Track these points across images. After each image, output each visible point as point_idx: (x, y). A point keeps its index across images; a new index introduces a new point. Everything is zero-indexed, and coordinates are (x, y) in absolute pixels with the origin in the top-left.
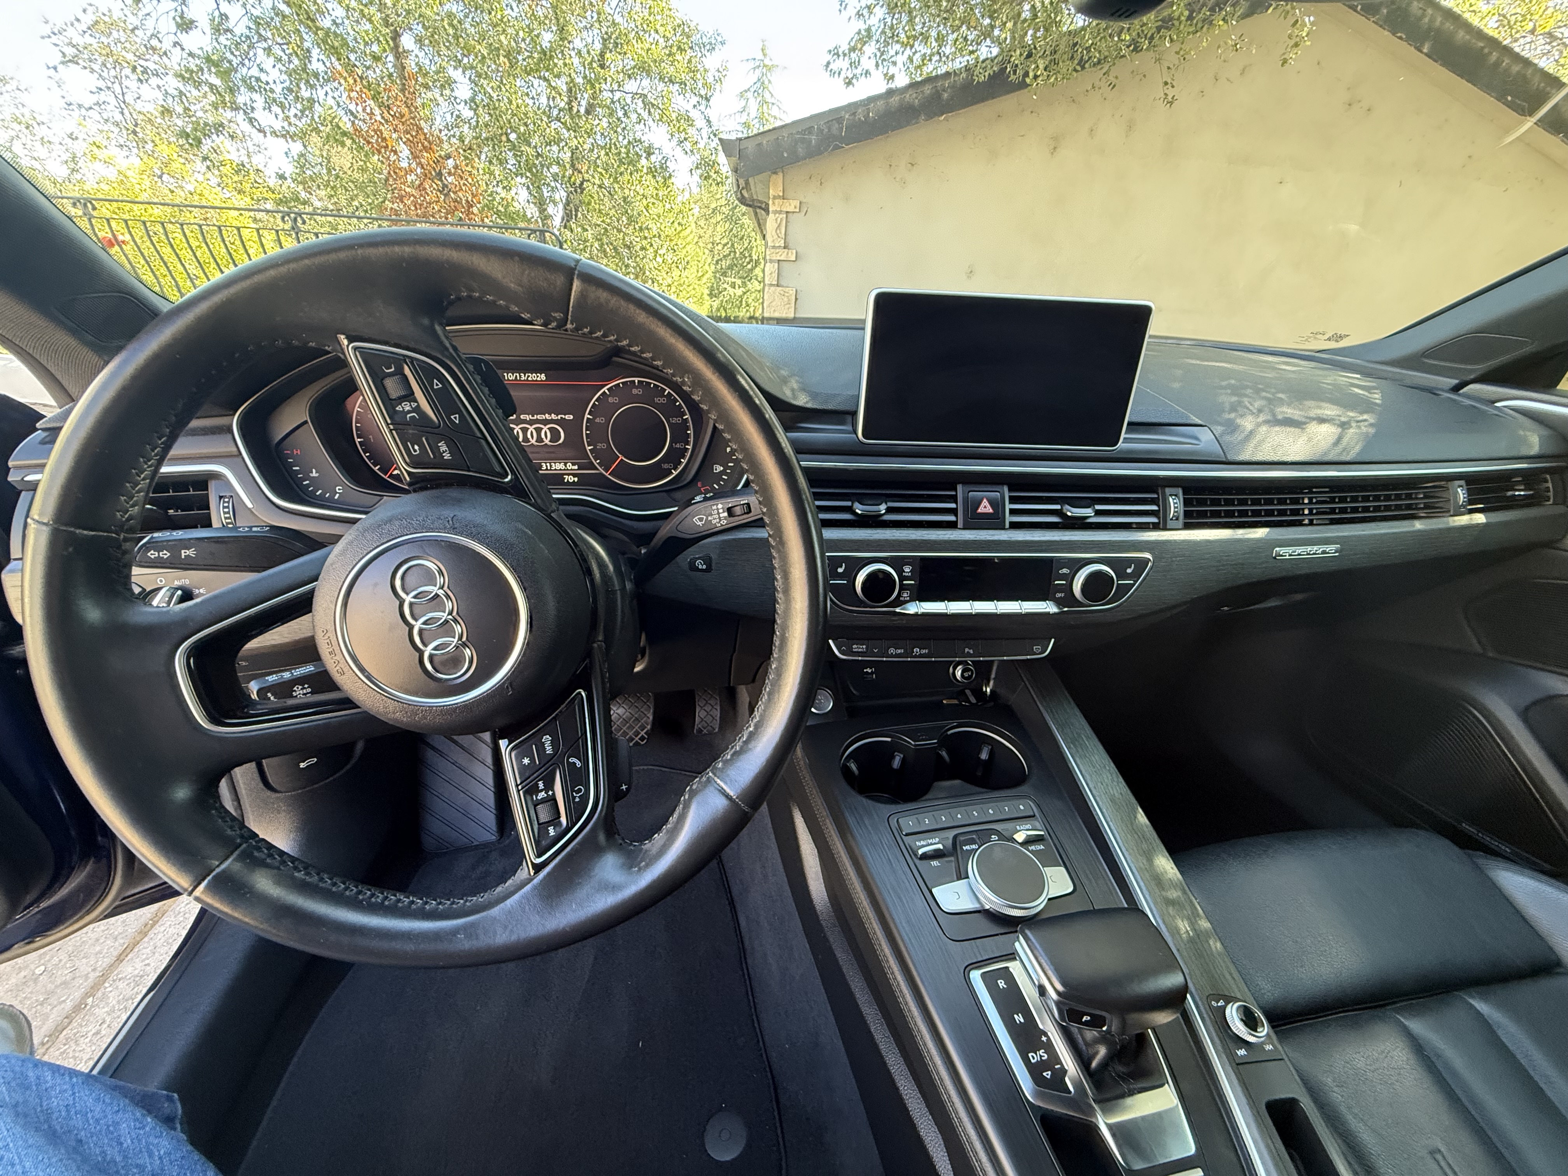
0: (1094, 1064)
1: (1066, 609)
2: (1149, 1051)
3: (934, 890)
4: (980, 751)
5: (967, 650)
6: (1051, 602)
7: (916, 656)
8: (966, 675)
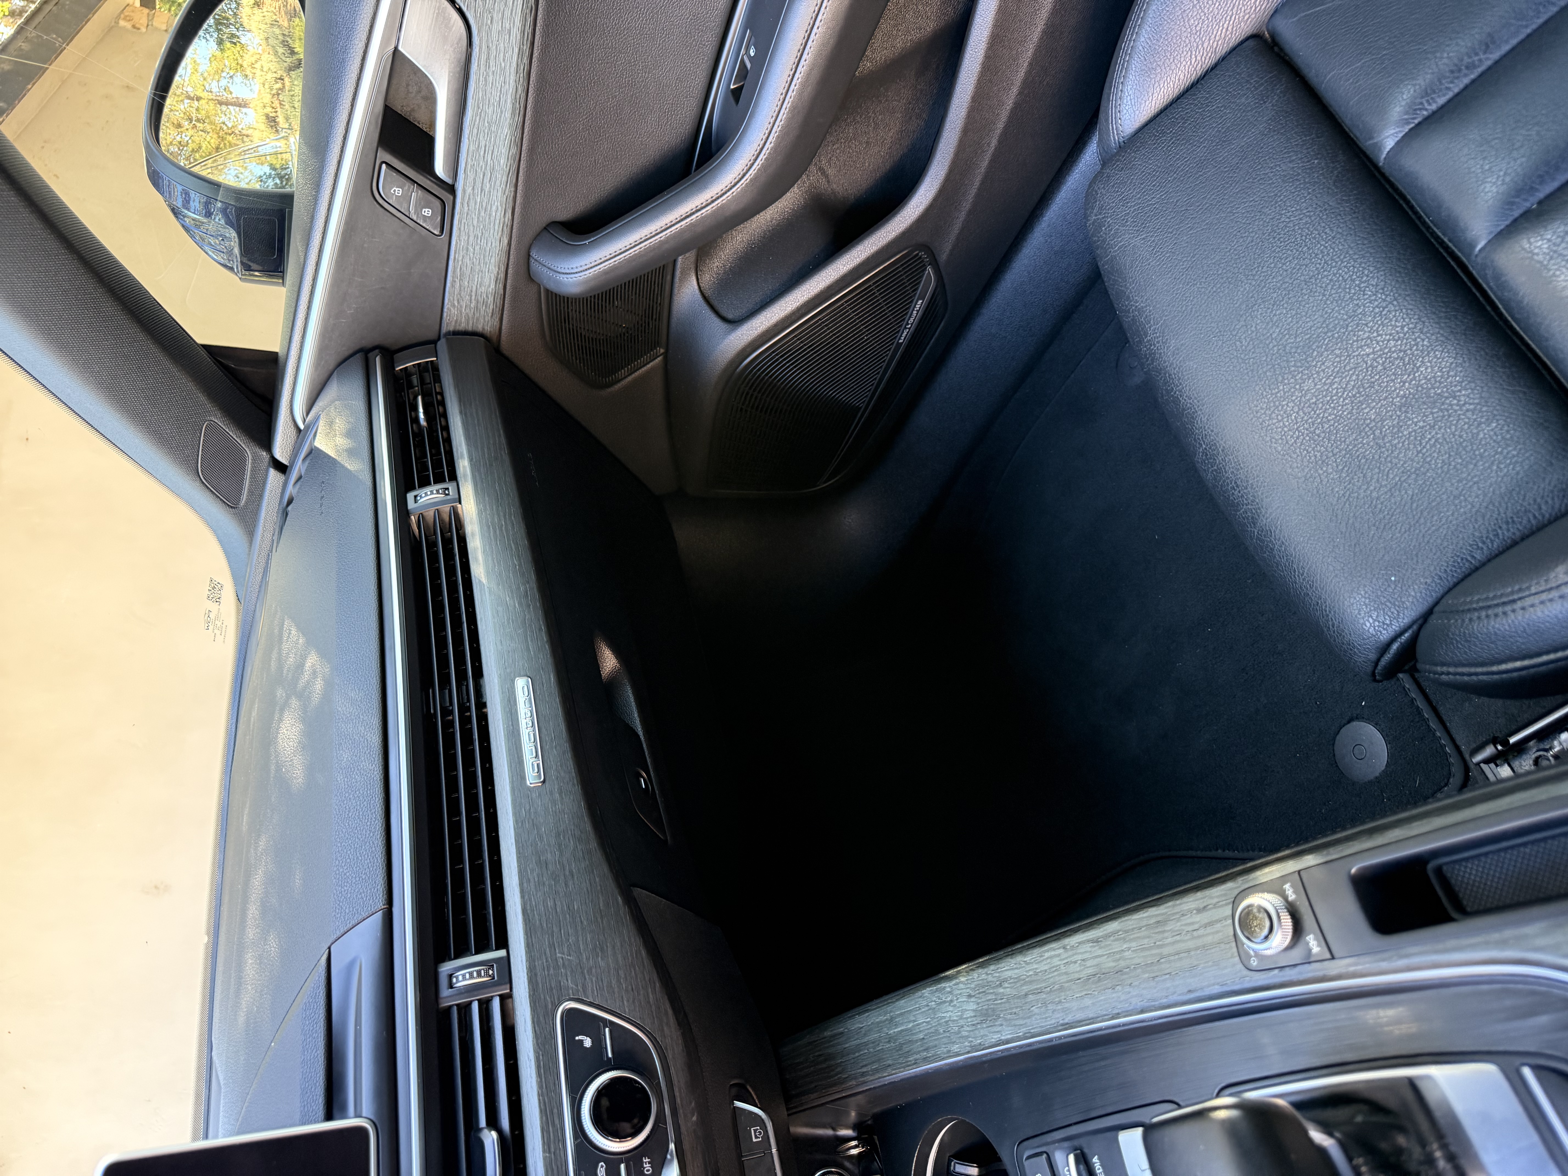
1: (672, 1146)
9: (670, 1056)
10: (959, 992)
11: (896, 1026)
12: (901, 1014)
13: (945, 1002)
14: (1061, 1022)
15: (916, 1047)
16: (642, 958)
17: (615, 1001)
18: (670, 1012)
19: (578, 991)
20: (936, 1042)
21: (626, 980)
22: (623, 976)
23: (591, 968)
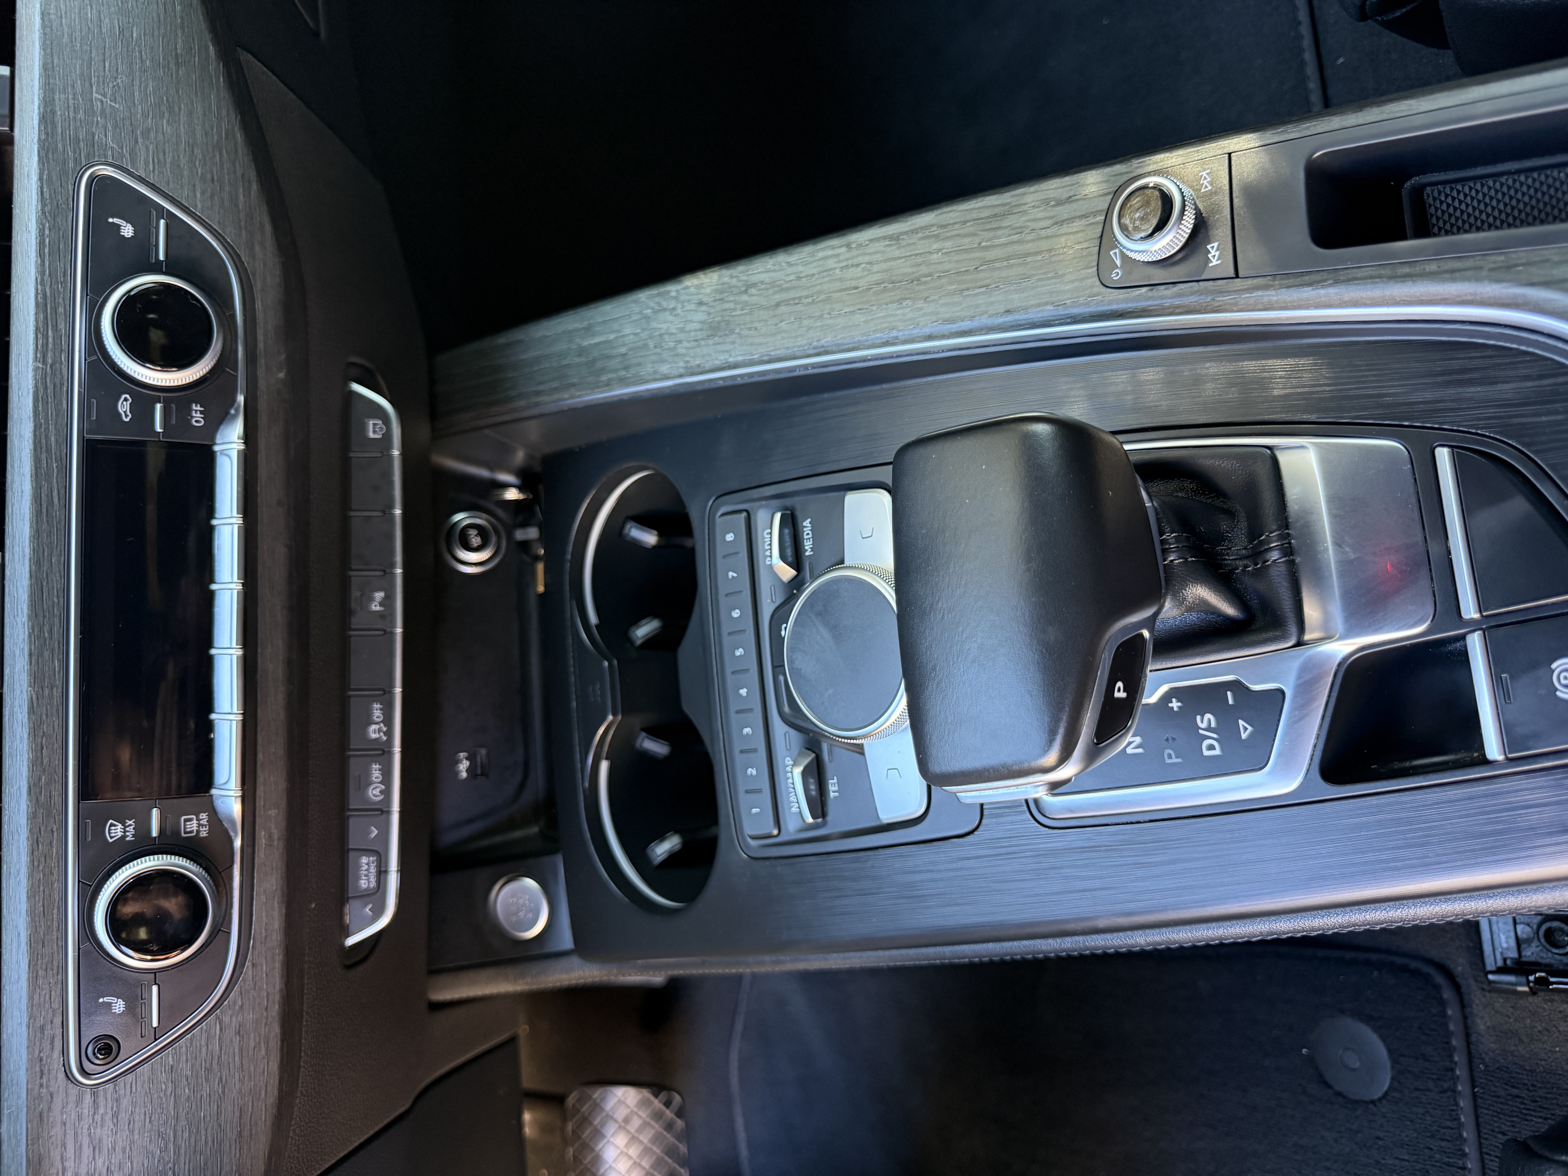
0: (1229, 610)
1: (241, 399)
2: (1208, 462)
3: (886, 817)
4: (637, 545)
5: (375, 607)
6: (219, 439)
7: (389, 733)
8: (476, 541)
9: (258, 285)
10: (686, 298)
11: (594, 335)
12: (604, 322)
13: (665, 310)
14: (815, 344)
15: (613, 364)
16: (236, 143)
17: (182, 187)
18: (268, 228)
19: (122, 156)
20: (641, 360)
21: (205, 164)
22: (200, 156)
23: (149, 130)
